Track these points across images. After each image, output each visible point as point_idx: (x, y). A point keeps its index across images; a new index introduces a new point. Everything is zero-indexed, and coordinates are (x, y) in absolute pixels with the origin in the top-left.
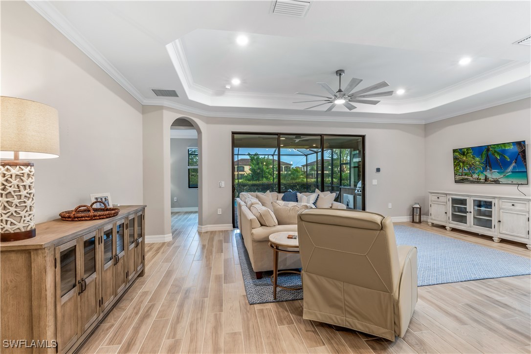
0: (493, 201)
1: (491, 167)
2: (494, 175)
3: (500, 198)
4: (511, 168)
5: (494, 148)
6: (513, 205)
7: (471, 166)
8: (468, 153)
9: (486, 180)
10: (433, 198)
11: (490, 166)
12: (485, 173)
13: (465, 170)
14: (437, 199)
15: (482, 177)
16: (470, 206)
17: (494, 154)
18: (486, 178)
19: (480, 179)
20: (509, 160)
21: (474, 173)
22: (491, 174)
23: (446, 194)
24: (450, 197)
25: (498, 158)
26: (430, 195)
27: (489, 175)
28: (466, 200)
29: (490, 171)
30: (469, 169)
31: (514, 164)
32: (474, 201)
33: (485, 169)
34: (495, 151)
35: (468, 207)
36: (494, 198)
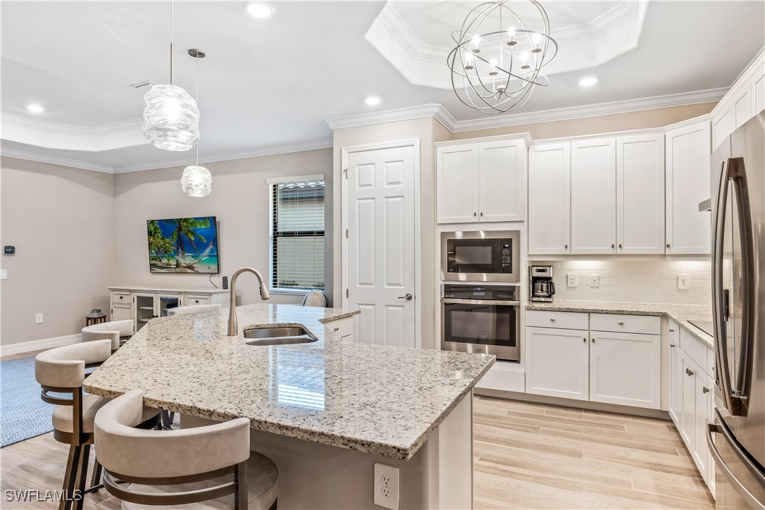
0: (180, 298)
1: (184, 251)
2: (187, 259)
3: (186, 293)
4: (208, 251)
5: (186, 227)
6: (197, 302)
7: (159, 249)
8: (155, 233)
9: (178, 265)
10: (114, 298)
11: (183, 249)
12: (176, 257)
13: (152, 253)
14: (120, 300)
15: (173, 262)
16: (157, 306)
17: (187, 235)
18: (177, 263)
19: (171, 265)
20: (205, 241)
21: (163, 257)
22: (184, 258)
23: (131, 291)
24: (135, 295)
25: (193, 239)
26: (112, 294)
27: (181, 260)
28: (152, 298)
29: (183, 254)
30: (157, 252)
31: (211, 247)
32: (162, 299)
33: (176, 252)
34: (189, 231)
35: (154, 308)
36: (180, 293)
